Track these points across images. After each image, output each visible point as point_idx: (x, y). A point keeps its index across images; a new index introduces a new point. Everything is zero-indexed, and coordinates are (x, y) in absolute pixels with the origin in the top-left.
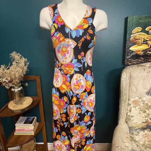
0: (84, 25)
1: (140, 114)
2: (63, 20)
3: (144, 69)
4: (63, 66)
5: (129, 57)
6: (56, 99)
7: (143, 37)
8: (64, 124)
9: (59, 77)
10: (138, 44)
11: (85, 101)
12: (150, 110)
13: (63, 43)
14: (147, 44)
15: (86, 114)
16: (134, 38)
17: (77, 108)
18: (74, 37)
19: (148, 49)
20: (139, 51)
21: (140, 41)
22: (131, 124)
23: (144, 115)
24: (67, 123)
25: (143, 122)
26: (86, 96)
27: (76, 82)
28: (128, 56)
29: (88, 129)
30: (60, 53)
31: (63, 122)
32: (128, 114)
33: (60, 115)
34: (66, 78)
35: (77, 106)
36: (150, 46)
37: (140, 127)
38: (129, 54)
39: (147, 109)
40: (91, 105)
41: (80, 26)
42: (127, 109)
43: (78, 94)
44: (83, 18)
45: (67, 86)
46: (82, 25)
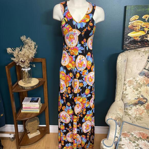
0: (86, 20)
1: (134, 92)
2: (71, 15)
3: (139, 53)
4: (70, 49)
5: (128, 42)
6: (63, 76)
7: (140, 24)
8: (69, 95)
9: (66, 58)
10: (135, 31)
11: (86, 77)
12: (141, 88)
13: (71, 32)
14: (144, 30)
15: (87, 87)
16: (132, 25)
17: (80, 83)
18: (79, 28)
19: (145, 35)
20: (137, 37)
21: (137, 28)
22: (126, 101)
23: (136, 92)
24: (72, 95)
25: (135, 99)
26: (87, 73)
27: (80, 61)
28: (126, 41)
29: (88, 101)
30: (68, 39)
31: (68, 94)
32: (124, 92)
33: (66, 88)
34: (72, 59)
35: (80, 80)
36: (146, 33)
37: (133, 103)
38: (127, 40)
39: (139, 87)
40: (90, 81)
41: (83, 20)
42: (123, 89)
43: (81, 71)
44: (86, 14)
45: (73, 65)
46: (85, 19)
